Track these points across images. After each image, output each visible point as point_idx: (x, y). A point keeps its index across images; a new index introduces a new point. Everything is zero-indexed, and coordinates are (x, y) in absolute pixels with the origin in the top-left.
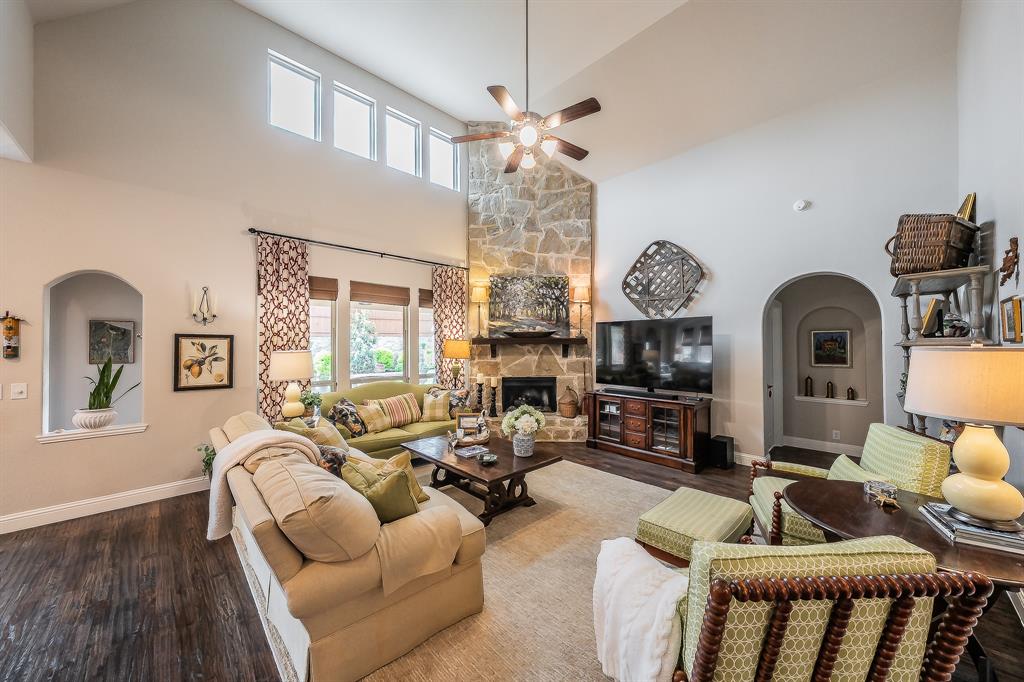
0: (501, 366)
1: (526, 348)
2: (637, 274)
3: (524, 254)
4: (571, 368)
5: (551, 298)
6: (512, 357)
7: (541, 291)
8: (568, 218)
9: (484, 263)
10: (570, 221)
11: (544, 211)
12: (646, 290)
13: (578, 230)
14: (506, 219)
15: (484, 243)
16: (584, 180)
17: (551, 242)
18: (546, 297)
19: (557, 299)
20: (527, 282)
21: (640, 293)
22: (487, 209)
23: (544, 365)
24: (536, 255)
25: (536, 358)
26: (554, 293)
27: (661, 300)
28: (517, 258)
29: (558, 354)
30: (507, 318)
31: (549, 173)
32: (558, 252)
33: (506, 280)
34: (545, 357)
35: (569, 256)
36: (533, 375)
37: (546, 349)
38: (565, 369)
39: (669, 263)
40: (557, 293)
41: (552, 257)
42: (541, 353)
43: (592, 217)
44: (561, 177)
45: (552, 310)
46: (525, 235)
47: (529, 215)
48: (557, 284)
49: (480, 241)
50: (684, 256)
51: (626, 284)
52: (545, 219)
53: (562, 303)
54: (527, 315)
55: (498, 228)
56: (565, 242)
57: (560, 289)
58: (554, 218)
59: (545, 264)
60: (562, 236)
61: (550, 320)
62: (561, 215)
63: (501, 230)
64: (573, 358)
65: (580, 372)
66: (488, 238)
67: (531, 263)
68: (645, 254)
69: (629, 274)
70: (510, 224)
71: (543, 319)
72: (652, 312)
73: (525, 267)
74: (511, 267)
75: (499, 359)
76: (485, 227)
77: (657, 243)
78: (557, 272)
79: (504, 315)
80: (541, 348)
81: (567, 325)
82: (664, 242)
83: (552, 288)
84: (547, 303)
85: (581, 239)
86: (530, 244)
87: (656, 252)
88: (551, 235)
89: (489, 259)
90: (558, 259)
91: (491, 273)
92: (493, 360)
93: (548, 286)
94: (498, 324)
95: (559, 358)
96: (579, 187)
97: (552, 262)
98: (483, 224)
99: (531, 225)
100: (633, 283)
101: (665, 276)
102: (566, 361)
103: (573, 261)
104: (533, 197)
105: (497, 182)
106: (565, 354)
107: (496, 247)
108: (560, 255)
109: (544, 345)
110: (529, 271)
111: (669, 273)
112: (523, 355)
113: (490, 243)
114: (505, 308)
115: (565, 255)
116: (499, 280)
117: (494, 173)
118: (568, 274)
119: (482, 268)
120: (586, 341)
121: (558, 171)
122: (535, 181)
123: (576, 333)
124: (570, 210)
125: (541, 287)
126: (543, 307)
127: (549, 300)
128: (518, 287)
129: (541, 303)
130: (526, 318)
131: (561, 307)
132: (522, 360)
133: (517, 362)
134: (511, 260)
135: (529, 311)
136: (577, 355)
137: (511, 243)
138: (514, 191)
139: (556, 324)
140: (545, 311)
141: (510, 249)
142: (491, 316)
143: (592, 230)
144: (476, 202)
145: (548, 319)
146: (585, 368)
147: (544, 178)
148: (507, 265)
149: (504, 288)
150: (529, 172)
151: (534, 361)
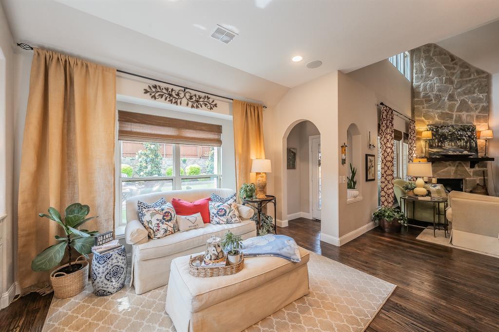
1: (448, 163)
3: (447, 114)
4: (475, 173)
5: (466, 136)
6: (440, 168)
7: (459, 133)
8: (474, 93)
9: (423, 118)
10: (475, 95)
11: (459, 90)
13: (480, 100)
14: (437, 95)
15: (423, 108)
16: (483, 72)
17: (464, 106)
18: (462, 136)
19: (469, 136)
20: (450, 128)
22: (425, 89)
23: (459, 172)
24: (455, 114)
25: (454, 168)
26: (467, 134)
28: (442, 116)
29: (467, 167)
30: (441, 147)
31: (462, 69)
32: (467, 111)
33: (438, 127)
34: (459, 168)
35: (474, 114)
36: (452, 178)
37: (460, 163)
38: (471, 174)
40: (469, 134)
41: (464, 115)
42: (457, 166)
43: (489, 92)
44: (469, 71)
45: (466, 142)
46: (448, 103)
47: (450, 93)
48: (469, 129)
49: (421, 107)
52: (459, 95)
53: (473, 139)
54: (452, 146)
55: (432, 100)
56: (472, 106)
57: (471, 132)
58: (465, 94)
59: (459, 118)
60: (470, 103)
61: (466, 148)
62: (470, 92)
63: (433, 101)
64: (477, 168)
65: (480, 176)
66: (426, 105)
67: (451, 118)
70: (438, 97)
71: (461, 148)
73: (448, 120)
74: (440, 120)
76: (424, 100)
78: (467, 123)
79: (438, 146)
81: (476, 151)
83: (466, 131)
84: (464, 139)
85: (481, 105)
86: (451, 108)
88: (463, 102)
89: (427, 116)
90: (467, 116)
91: (428, 123)
93: (464, 130)
95: (468, 169)
96: (480, 76)
97: (464, 117)
98: (423, 98)
99: (451, 97)
102: (472, 170)
103: (477, 117)
104: (452, 83)
105: (431, 75)
106: (472, 167)
107: (431, 110)
108: (469, 113)
109: (458, 162)
110: (450, 122)
112: (447, 167)
113: (427, 108)
114: (438, 142)
115: (472, 113)
116: (434, 127)
117: (429, 71)
118: (475, 124)
119: (422, 121)
120: (493, 159)
121: (467, 67)
122: (453, 74)
123: (481, 155)
124: (475, 89)
125: (459, 131)
126: (461, 141)
127: (464, 137)
128: (445, 131)
129: (459, 140)
130: (451, 147)
131: (472, 141)
132: (446, 169)
133: (442, 170)
134: (439, 117)
135: (453, 144)
136: (479, 167)
137: (439, 108)
138: (441, 80)
139: (469, 151)
140: (462, 143)
141: (439, 111)
142: (431, 146)
143: (489, 100)
144: (418, 87)
145: (465, 148)
146: (484, 174)
147: (459, 72)
148: (437, 119)
149: (437, 131)
150: (450, 70)
151: (453, 170)
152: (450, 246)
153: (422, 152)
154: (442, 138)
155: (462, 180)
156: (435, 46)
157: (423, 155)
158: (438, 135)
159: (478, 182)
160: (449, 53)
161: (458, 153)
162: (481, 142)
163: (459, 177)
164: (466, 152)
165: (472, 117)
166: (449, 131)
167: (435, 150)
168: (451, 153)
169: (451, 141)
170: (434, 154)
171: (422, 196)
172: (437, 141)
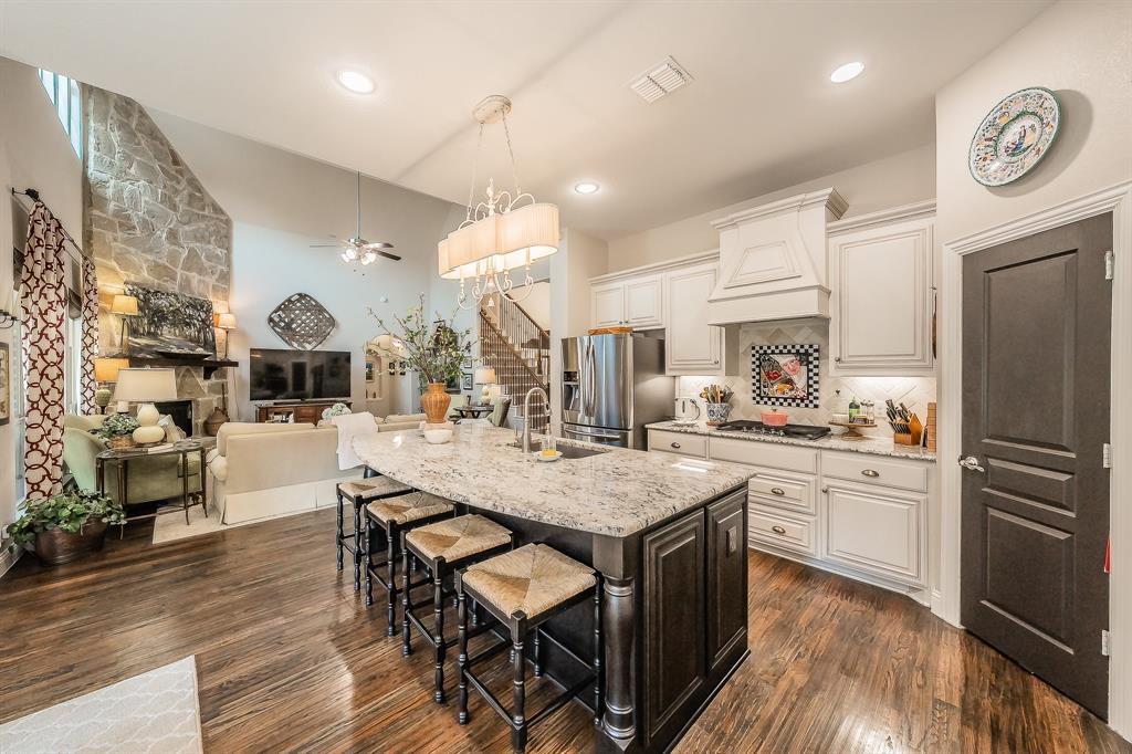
2: (280, 313)
3: (165, 267)
4: (212, 389)
5: (197, 320)
7: (187, 311)
8: (209, 243)
9: (114, 264)
10: (211, 247)
11: (186, 228)
12: (288, 326)
13: (218, 259)
14: (145, 222)
15: (115, 240)
16: (222, 213)
17: (192, 262)
18: (193, 319)
19: (203, 321)
20: (172, 298)
21: (282, 328)
22: (118, 197)
23: (185, 388)
24: (179, 272)
26: (200, 315)
27: (302, 336)
28: (156, 268)
29: (199, 377)
30: (153, 336)
31: (190, 190)
32: (200, 273)
33: (149, 292)
34: (187, 380)
35: (210, 281)
36: (175, 399)
37: (188, 370)
38: (206, 391)
39: (309, 310)
41: (195, 277)
42: (184, 376)
43: (229, 249)
44: (202, 199)
45: (199, 332)
46: (167, 247)
47: (171, 226)
48: (201, 307)
49: (109, 235)
50: (320, 309)
51: (271, 320)
52: (187, 237)
53: (208, 326)
54: (175, 335)
55: (134, 228)
56: (205, 265)
57: (205, 312)
58: (196, 239)
59: (187, 283)
60: (203, 258)
61: (199, 342)
62: (203, 238)
63: (138, 231)
64: (213, 380)
65: (219, 393)
66: (120, 234)
67: (173, 278)
68: (289, 300)
69: (276, 312)
70: (149, 228)
71: (191, 341)
72: (295, 345)
73: (166, 281)
74: (151, 278)
76: (116, 221)
77: (300, 295)
78: (200, 294)
79: (149, 333)
80: (183, 370)
81: (214, 349)
82: (306, 295)
83: (198, 310)
84: (194, 325)
85: (219, 267)
86: (173, 258)
87: (298, 300)
88: (192, 254)
89: (122, 260)
90: (200, 281)
91: (125, 279)
93: (195, 307)
95: (200, 380)
96: (217, 216)
97: (194, 283)
98: (115, 215)
99: (172, 235)
100: (277, 320)
101: (304, 320)
102: (207, 382)
103: (214, 287)
104: (174, 207)
105: (132, 171)
106: (207, 377)
107: (133, 250)
108: (202, 278)
109: (186, 367)
110: (173, 287)
111: (308, 318)
113: (124, 242)
114: (150, 324)
115: (207, 279)
116: (140, 291)
117: (127, 158)
118: (211, 299)
119: (113, 270)
120: (235, 364)
121: (200, 191)
122: (176, 192)
123: (220, 356)
124: (211, 235)
125: (187, 307)
126: (191, 327)
127: (195, 321)
128: (163, 303)
129: (188, 324)
130: (173, 337)
131: (207, 330)
134: (150, 270)
135: (177, 331)
136: (216, 377)
137: (150, 250)
138: (154, 192)
139: (204, 347)
140: (192, 332)
141: (149, 257)
142: (134, 332)
143: (229, 263)
144: (103, 183)
145: (196, 341)
146: (223, 389)
147: (185, 192)
148: (146, 275)
149: (146, 301)
150: (171, 180)
152: (224, 528)
153: (112, 344)
154: (158, 317)
155: (190, 402)
156: (142, 113)
157: (116, 351)
158: (149, 309)
159: (215, 404)
160: (169, 146)
161: (186, 351)
162: (219, 334)
163: (186, 398)
164: (200, 350)
165: (206, 285)
166: (171, 306)
167: (143, 341)
168: (175, 350)
169: (174, 324)
170: (141, 350)
171: (155, 444)
172: (146, 321)
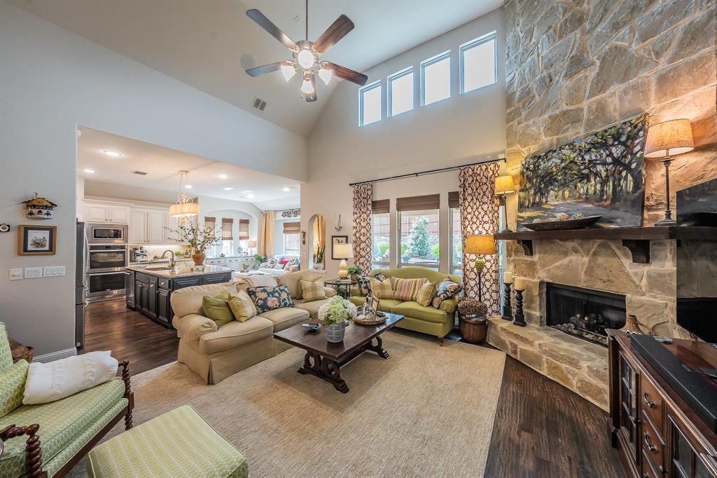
0: (538, 267)
1: (570, 245)
3: (566, 112)
5: (604, 164)
6: (551, 256)
7: (587, 157)
9: (520, 146)
14: (543, 79)
15: (519, 123)
18: (595, 165)
19: (616, 162)
20: (566, 151)
22: (521, 80)
23: (598, 272)
24: (585, 103)
25: (586, 259)
26: (611, 154)
28: (556, 123)
29: (627, 256)
30: (536, 205)
33: (540, 157)
34: (600, 260)
35: (653, 72)
36: (582, 285)
37: (606, 246)
38: (642, 284)
40: (618, 151)
41: (615, 93)
42: (594, 253)
45: (604, 182)
46: (566, 86)
47: (574, 52)
48: (618, 137)
49: (516, 122)
53: (627, 167)
54: (564, 198)
55: (533, 97)
57: (623, 144)
59: (601, 109)
61: (600, 200)
63: (537, 97)
66: (524, 114)
67: (577, 120)
70: (547, 83)
71: (588, 200)
73: (568, 129)
74: (549, 138)
75: (536, 258)
76: (521, 104)
78: (623, 115)
79: (534, 203)
80: (594, 245)
81: (640, 204)
83: (608, 147)
84: (597, 174)
86: (574, 94)
89: (525, 138)
90: (626, 92)
91: (524, 155)
92: (529, 259)
93: (601, 145)
94: (526, 214)
95: (627, 263)
97: (614, 102)
98: (519, 102)
103: (663, 77)
106: (641, 258)
107: (532, 121)
108: (632, 82)
109: (599, 241)
110: (571, 134)
112: (566, 254)
113: (526, 119)
114: (535, 194)
119: (517, 152)
126: (589, 181)
127: (600, 168)
128: (554, 162)
130: (561, 202)
131: (624, 174)
132: (565, 261)
133: (557, 264)
135: (567, 193)
137: (549, 106)
140: (593, 186)
141: (545, 116)
142: (522, 207)
144: (512, 81)
148: (544, 137)
151: (583, 264)
154: (545, 182)
158: (538, 176)
166: (563, 161)
169: (564, 185)
